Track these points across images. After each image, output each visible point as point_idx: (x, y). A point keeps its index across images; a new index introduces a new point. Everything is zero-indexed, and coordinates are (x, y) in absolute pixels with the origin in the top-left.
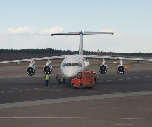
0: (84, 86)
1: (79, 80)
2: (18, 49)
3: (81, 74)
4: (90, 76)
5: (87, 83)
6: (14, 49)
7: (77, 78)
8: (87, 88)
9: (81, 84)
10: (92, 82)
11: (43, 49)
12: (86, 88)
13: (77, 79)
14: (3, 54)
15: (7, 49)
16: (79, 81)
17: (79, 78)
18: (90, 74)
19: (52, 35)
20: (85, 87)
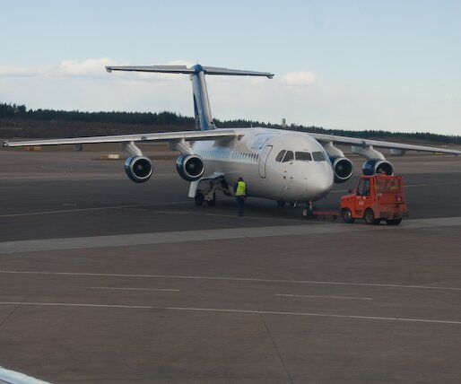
0: (377, 216)
1: (362, 200)
2: (90, 112)
3: (368, 182)
4: (393, 188)
5: (385, 209)
6: (80, 111)
7: (358, 194)
8: (384, 222)
9: (369, 210)
10: (397, 207)
11: (150, 113)
12: (382, 222)
13: (358, 197)
14: (53, 121)
15: (64, 110)
16: (362, 203)
17: (363, 195)
18: (393, 184)
19: (109, 69)
20: (379, 220)
